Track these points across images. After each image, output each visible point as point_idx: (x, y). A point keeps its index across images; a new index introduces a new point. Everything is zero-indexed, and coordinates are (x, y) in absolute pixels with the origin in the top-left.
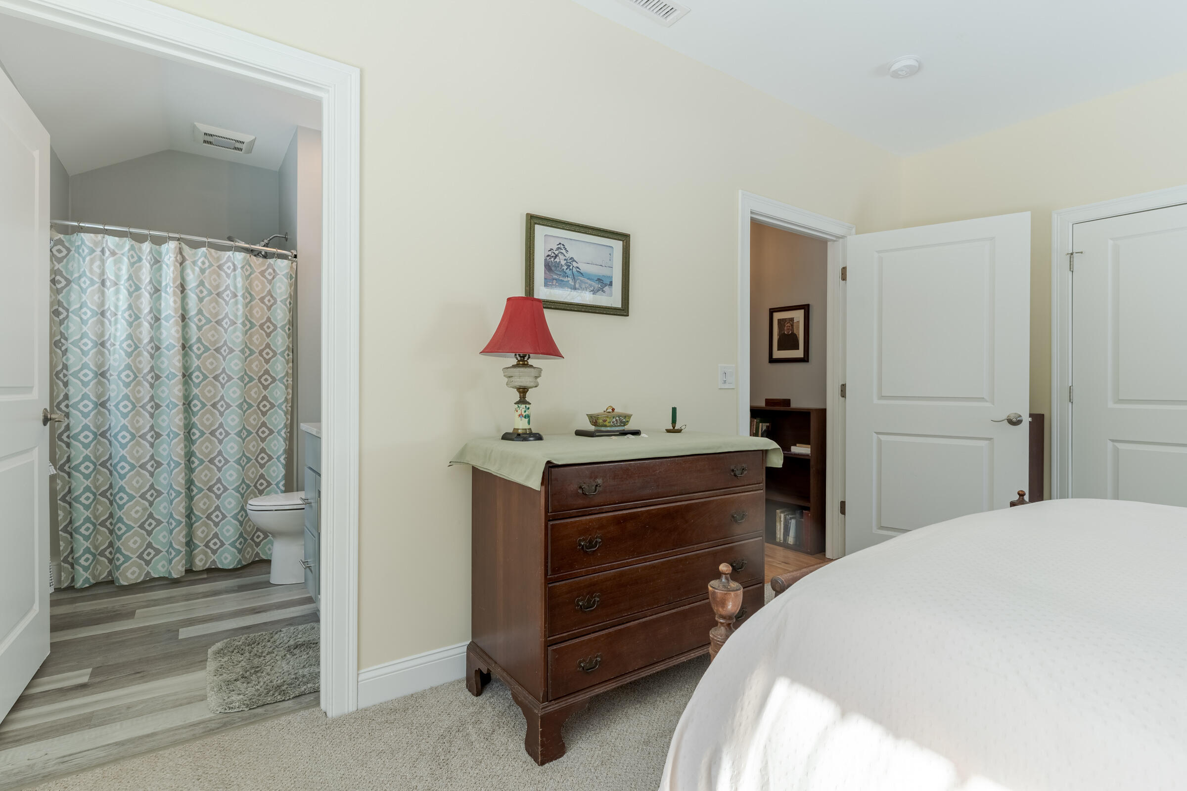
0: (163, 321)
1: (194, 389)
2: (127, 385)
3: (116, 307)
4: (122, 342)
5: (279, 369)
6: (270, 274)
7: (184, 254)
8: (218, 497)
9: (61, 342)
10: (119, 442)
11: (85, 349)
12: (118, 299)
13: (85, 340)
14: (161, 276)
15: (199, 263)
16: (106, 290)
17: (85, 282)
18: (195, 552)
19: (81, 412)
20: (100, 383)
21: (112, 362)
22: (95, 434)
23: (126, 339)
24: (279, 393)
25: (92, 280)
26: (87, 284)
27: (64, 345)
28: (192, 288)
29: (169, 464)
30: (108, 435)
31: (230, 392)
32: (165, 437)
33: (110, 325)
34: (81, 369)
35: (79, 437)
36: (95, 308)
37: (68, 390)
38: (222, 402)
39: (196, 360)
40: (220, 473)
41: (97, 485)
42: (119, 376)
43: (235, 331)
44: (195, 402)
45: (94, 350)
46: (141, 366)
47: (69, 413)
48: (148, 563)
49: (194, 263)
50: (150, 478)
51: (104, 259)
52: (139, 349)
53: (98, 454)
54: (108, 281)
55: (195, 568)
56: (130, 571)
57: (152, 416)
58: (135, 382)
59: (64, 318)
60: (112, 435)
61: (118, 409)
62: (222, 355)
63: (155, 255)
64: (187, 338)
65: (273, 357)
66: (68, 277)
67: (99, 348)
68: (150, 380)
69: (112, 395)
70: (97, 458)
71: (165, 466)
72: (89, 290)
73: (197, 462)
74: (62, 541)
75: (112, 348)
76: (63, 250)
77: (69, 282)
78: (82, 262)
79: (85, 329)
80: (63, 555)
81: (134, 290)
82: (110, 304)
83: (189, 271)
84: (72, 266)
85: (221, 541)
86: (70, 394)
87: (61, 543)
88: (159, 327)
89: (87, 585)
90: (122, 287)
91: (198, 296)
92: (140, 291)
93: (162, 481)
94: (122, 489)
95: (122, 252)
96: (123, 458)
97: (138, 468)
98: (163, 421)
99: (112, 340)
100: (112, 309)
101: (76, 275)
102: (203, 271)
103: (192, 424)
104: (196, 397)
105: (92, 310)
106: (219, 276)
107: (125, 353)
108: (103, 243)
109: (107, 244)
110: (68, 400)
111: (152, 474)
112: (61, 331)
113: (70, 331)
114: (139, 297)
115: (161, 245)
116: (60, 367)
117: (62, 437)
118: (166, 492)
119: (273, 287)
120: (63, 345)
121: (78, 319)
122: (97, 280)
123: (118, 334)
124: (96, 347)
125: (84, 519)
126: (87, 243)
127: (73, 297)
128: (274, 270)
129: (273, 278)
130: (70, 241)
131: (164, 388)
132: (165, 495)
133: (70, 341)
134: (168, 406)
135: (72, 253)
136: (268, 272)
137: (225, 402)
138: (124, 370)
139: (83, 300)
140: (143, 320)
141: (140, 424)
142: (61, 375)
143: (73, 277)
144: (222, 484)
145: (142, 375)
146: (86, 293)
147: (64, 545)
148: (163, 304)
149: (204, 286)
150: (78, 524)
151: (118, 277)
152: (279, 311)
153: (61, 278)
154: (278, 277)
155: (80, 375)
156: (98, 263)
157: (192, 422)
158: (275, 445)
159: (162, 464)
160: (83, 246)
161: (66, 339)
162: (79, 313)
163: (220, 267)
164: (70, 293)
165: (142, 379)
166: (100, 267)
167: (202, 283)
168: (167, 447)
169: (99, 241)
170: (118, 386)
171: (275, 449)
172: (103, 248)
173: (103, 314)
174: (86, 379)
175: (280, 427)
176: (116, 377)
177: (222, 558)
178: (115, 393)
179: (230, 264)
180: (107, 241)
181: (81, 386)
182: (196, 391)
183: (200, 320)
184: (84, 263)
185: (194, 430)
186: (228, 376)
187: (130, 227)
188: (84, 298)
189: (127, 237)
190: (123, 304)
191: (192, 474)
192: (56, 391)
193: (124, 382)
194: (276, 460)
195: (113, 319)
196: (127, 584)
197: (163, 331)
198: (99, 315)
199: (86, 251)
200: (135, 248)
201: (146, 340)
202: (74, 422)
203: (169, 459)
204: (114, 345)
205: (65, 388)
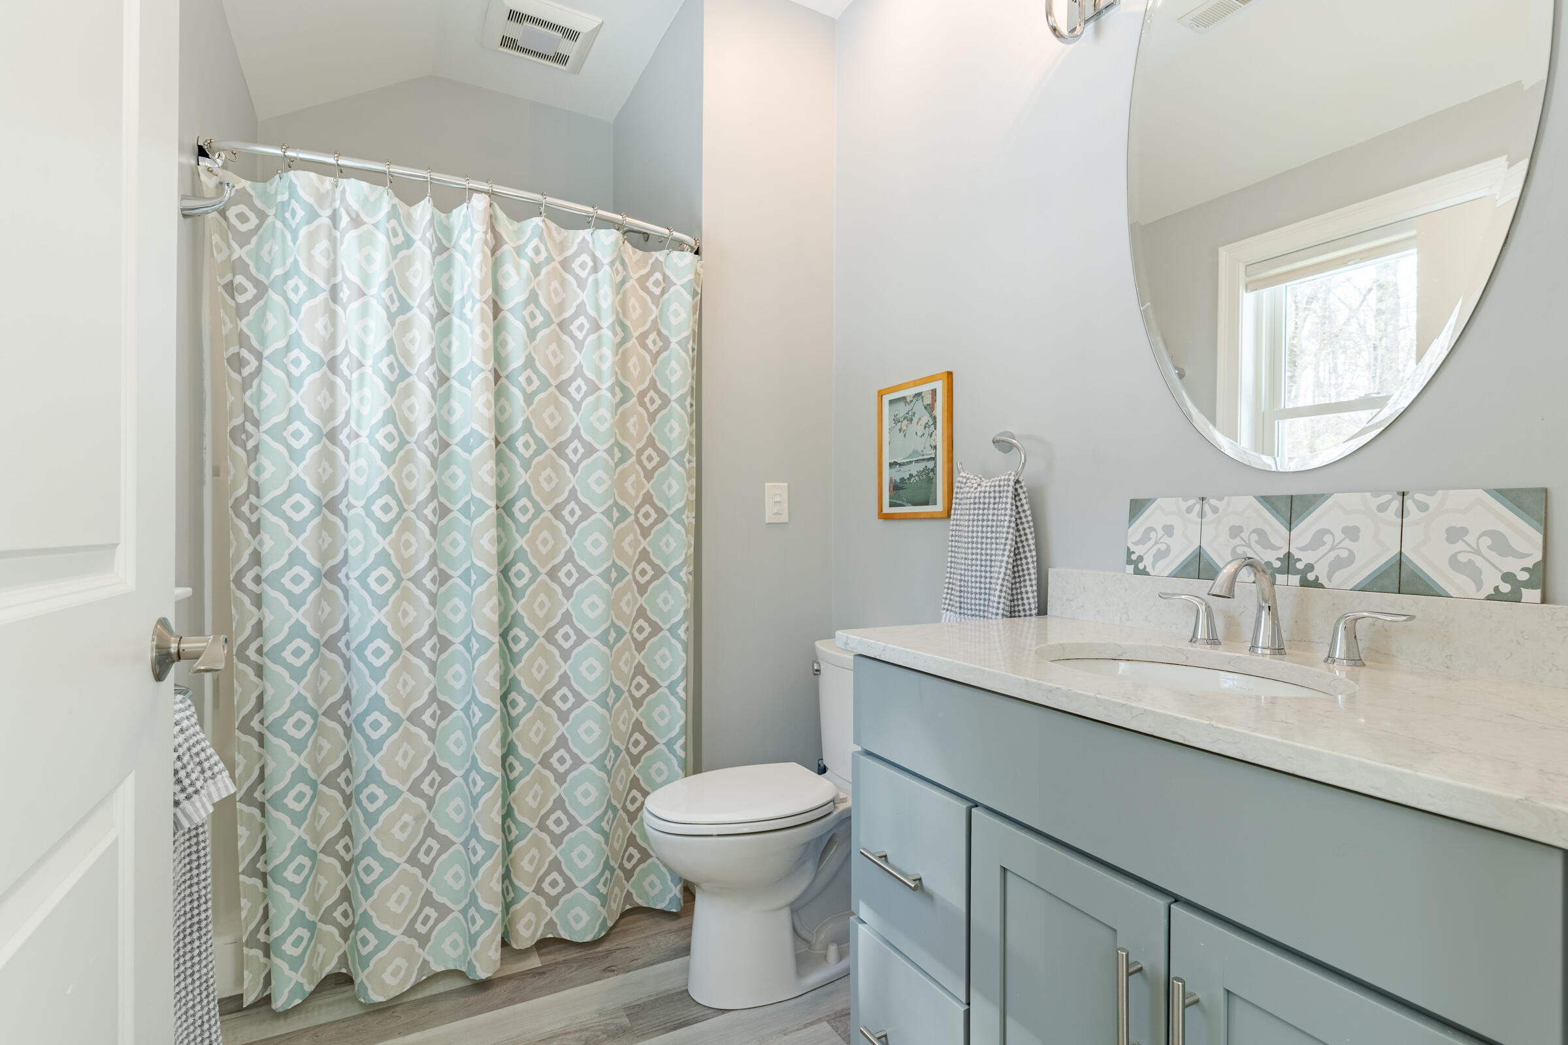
0: (455, 383)
1: (517, 536)
2: (385, 529)
3: (363, 347)
4: (374, 429)
5: (673, 491)
6: (657, 283)
7: (501, 229)
8: (561, 778)
9: (245, 431)
10: (369, 665)
11: (297, 445)
12: (365, 330)
13: (297, 425)
14: (450, 281)
15: (529, 251)
16: (339, 310)
17: (297, 288)
18: (516, 907)
19: (288, 593)
20: (326, 526)
21: (352, 476)
22: (315, 644)
23: (383, 423)
24: (673, 544)
25: (311, 283)
26: (301, 294)
27: (252, 436)
28: (515, 306)
29: (466, 709)
30: (341, 644)
31: (588, 544)
32: (458, 647)
33: (349, 390)
34: (288, 494)
35: (284, 654)
36: (319, 351)
37: (261, 543)
38: (569, 566)
39: (520, 470)
40: (563, 724)
41: (319, 762)
42: (367, 508)
43: (596, 406)
44: (520, 566)
45: (316, 448)
46: (411, 486)
47: (261, 594)
48: (423, 940)
49: (519, 250)
50: (430, 744)
51: (335, 238)
52: (407, 447)
53: (321, 689)
54: (345, 286)
55: (517, 943)
56: (390, 969)
57: (433, 599)
58: (399, 523)
59: (251, 374)
60: (353, 646)
61: (365, 586)
62: (569, 461)
63: (440, 235)
64: (502, 421)
65: (660, 465)
66: (261, 277)
67: (324, 444)
68: (431, 517)
69: (353, 553)
70: (319, 699)
71: (458, 713)
72: (305, 307)
73: (522, 704)
74: (245, 897)
75: (354, 443)
76: (251, 215)
77: (262, 289)
78: (290, 243)
79: (296, 398)
80: (247, 928)
81: (398, 310)
82: (348, 340)
83: (508, 268)
84: (270, 252)
85: (567, 880)
86: (265, 550)
87: (243, 902)
88: (447, 396)
89: (298, 1001)
90: (374, 302)
91: (526, 325)
92: (410, 314)
93: (453, 748)
94: (373, 776)
95: (374, 220)
96: (376, 703)
97: (406, 723)
98: (455, 610)
99: (353, 424)
100: (354, 351)
101: (278, 272)
102: (536, 269)
103: (513, 616)
104: (521, 555)
105: (312, 355)
106: (563, 283)
107: (381, 455)
108: (333, 200)
109: (343, 199)
110: (260, 565)
111: (432, 734)
112: (245, 405)
113: (265, 403)
114: (406, 327)
115: (451, 211)
116: (242, 490)
117: (247, 653)
118: (462, 772)
119: (661, 312)
120: (249, 436)
121: (281, 374)
122: (322, 284)
123: (366, 411)
124: (319, 442)
125: (293, 847)
126: (302, 193)
127: (273, 322)
128: (664, 275)
129: (663, 293)
130: (265, 195)
131: (456, 535)
132: (459, 780)
133: (264, 427)
134: (466, 577)
135: (269, 220)
136: (652, 279)
137: (576, 565)
138: (378, 495)
139: (292, 331)
140: (415, 378)
141: (410, 619)
142: (245, 508)
143: (272, 277)
144: (569, 751)
145: (413, 506)
146: (299, 314)
147: (249, 904)
148: (456, 344)
149: (538, 305)
150: (278, 861)
151: (366, 277)
152: (673, 364)
153: (245, 279)
154: (672, 289)
155: (286, 507)
156: (323, 244)
157: (512, 613)
158: (664, 658)
159: (452, 710)
160: (293, 201)
161: (257, 424)
162: (285, 360)
163: (565, 264)
164: (264, 314)
165: (413, 515)
166: (329, 255)
167: (533, 298)
168: (462, 671)
169: (328, 192)
170: (365, 530)
171: (664, 666)
172: (335, 211)
173: (333, 365)
174: (298, 517)
175: (676, 620)
176: (362, 512)
177: (570, 916)
178: (360, 549)
179: (585, 257)
180: (344, 191)
181: (287, 533)
182: (521, 542)
183: (529, 381)
184: (294, 244)
185: (516, 631)
186: (584, 507)
187: (390, 163)
188: (295, 326)
189: (384, 186)
190: (377, 342)
191: (512, 730)
192: (235, 544)
193: (377, 522)
194: (667, 691)
195: (355, 375)
196: (383, 1000)
197: (455, 404)
198: (325, 368)
199: (300, 213)
200: (399, 214)
201: (422, 426)
202: (272, 617)
203: (468, 698)
204: (358, 436)
205: (254, 538)
